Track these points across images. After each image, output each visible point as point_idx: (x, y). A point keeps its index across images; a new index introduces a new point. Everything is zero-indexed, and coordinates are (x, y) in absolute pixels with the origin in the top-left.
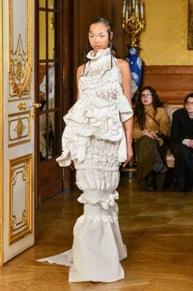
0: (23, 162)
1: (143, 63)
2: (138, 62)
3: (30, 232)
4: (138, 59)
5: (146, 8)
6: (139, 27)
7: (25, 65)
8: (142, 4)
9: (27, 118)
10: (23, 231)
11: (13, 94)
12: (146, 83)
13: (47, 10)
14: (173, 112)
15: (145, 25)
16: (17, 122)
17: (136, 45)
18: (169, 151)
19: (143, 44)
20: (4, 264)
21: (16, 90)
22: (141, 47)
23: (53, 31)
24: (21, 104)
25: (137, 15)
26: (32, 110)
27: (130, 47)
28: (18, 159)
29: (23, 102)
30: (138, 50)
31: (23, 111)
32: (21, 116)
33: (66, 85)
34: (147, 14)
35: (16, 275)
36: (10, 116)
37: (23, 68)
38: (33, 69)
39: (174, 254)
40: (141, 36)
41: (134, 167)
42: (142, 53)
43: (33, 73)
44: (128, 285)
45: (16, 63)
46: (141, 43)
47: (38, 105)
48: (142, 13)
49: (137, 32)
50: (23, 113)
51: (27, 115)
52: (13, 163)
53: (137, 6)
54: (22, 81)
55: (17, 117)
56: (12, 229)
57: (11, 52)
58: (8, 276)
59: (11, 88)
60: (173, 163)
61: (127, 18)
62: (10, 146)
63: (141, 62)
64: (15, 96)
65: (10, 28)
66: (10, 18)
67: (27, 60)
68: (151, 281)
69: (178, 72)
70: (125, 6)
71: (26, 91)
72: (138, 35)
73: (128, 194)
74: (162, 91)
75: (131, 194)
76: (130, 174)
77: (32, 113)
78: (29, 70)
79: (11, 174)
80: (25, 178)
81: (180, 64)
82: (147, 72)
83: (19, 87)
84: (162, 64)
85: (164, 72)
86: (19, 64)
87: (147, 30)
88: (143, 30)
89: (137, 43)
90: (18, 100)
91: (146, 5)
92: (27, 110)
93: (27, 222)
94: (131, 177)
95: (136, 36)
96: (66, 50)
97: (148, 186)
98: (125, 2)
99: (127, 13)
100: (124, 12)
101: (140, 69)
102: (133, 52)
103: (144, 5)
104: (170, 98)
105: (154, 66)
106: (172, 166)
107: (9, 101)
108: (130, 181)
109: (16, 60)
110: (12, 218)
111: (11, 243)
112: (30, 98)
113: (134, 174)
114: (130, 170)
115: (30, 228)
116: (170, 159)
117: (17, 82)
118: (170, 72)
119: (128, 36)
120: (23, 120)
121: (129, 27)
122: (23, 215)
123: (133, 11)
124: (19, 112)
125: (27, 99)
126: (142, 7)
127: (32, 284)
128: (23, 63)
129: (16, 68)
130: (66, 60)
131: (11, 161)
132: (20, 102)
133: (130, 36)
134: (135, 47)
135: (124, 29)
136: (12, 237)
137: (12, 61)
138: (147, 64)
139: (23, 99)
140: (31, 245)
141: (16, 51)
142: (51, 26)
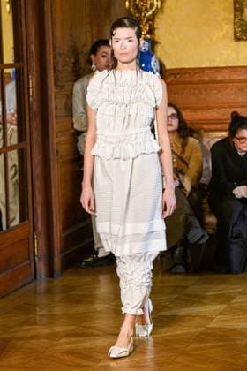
1: (161, 65)
2: (152, 64)
4: (153, 59)
6: (152, 5)
14: (212, 143)
15: (162, 2)
17: (148, 36)
19: (160, 34)
22: (156, 38)
23: (10, 17)
30: (153, 44)
33: (35, 106)
40: (157, 20)
42: (159, 49)
46: (157, 32)
49: (150, 13)
60: (215, 228)
63: (157, 64)
72: (152, 19)
74: (194, 109)
81: (222, 65)
84: (192, 66)
85: (196, 78)
87: (166, 9)
88: (161, 9)
89: (151, 31)
95: (148, 20)
96: (33, 48)
97: (175, 265)
104: (207, 122)
105: (181, 69)
116: (211, 220)
118: (206, 79)
121: (136, 6)
130: (34, 64)
133: (139, 21)
134: (148, 40)
135: (128, 10)
138: (168, 66)
142: (8, 7)
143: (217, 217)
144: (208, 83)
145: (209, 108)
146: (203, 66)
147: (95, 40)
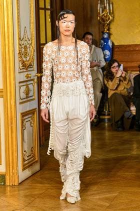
0: (30, 114)
1: (113, 43)
2: (109, 43)
3: (37, 162)
4: (110, 41)
5: (114, 5)
6: (109, 19)
7: (30, 48)
8: (111, 3)
9: (32, 84)
10: (32, 161)
11: (21, 68)
12: (115, 57)
13: (45, 9)
14: (134, 76)
15: (113, 17)
16: (25, 87)
17: (107, 31)
18: (132, 103)
19: (112, 31)
20: (19, 184)
21: (24, 65)
23: (50, 24)
24: (28, 75)
25: (108, 11)
26: (36, 78)
27: (103, 33)
28: (26, 112)
29: (29, 73)
30: (110, 35)
31: (29, 79)
32: (28, 83)
34: (114, 10)
35: (27, 191)
36: (20, 83)
37: (28, 50)
38: (35, 50)
39: (135, 174)
40: (111, 25)
41: (108, 115)
42: (112, 37)
43: (35, 53)
44: (104, 196)
45: (23, 46)
47: (39, 75)
48: (111, 9)
49: (108, 22)
50: (29, 81)
51: (32, 82)
52: (24, 115)
53: (107, 4)
54: (28, 59)
55: (25, 84)
56: (24, 160)
57: (20, 39)
58: (22, 192)
59: (20, 64)
60: (135, 112)
61: (101, 13)
62: (20, 103)
63: (111, 43)
64: (23, 69)
65: (18, 22)
66: (18, 16)
67: (31, 44)
68: (119, 193)
69: (137, 49)
70: (99, 5)
71: (31, 66)
72: (109, 24)
73: (105, 133)
75: (107, 134)
76: (106, 120)
77: (36, 80)
78: (33, 51)
79: (22, 122)
80: (32, 125)
82: (116, 50)
83: (26, 63)
84: (126, 44)
85: (128, 49)
86: (26, 47)
87: (115, 20)
88: (113, 20)
89: (109, 29)
90: (25, 72)
91: (114, 3)
92: (32, 78)
93: (34, 154)
94: (106, 122)
95: (108, 25)
97: (118, 128)
98: (99, 2)
99: (101, 9)
100: (99, 9)
101: (111, 47)
102: (106, 36)
103: (112, 4)
105: (121, 45)
106: (135, 114)
107: (19, 73)
108: (106, 124)
109: (23, 44)
110: (24, 153)
111: (24, 169)
112: (33, 70)
113: (109, 120)
114: (106, 117)
115: (37, 159)
116: (133, 109)
117: (24, 59)
118: (132, 49)
119: (102, 25)
120: (29, 86)
121: (103, 19)
122: (32, 151)
123: (105, 8)
124: (27, 80)
125: (32, 71)
126: (111, 5)
127: (38, 197)
128: (28, 46)
129: (23, 50)
131: (22, 114)
132: (27, 73)
133: (104, 25)
134: (107, 33)
135: (99, 20)
136: (24, 166)
137: (20, 45)
138: (116, 44)
139: (29, 71)
140: (38, 170)
141: (23, 38)
142: (49, 20)
143: (136, 107)
144: (132, 51)
145: (133, 62)
146: (130, 44)
147: (85, 32)
